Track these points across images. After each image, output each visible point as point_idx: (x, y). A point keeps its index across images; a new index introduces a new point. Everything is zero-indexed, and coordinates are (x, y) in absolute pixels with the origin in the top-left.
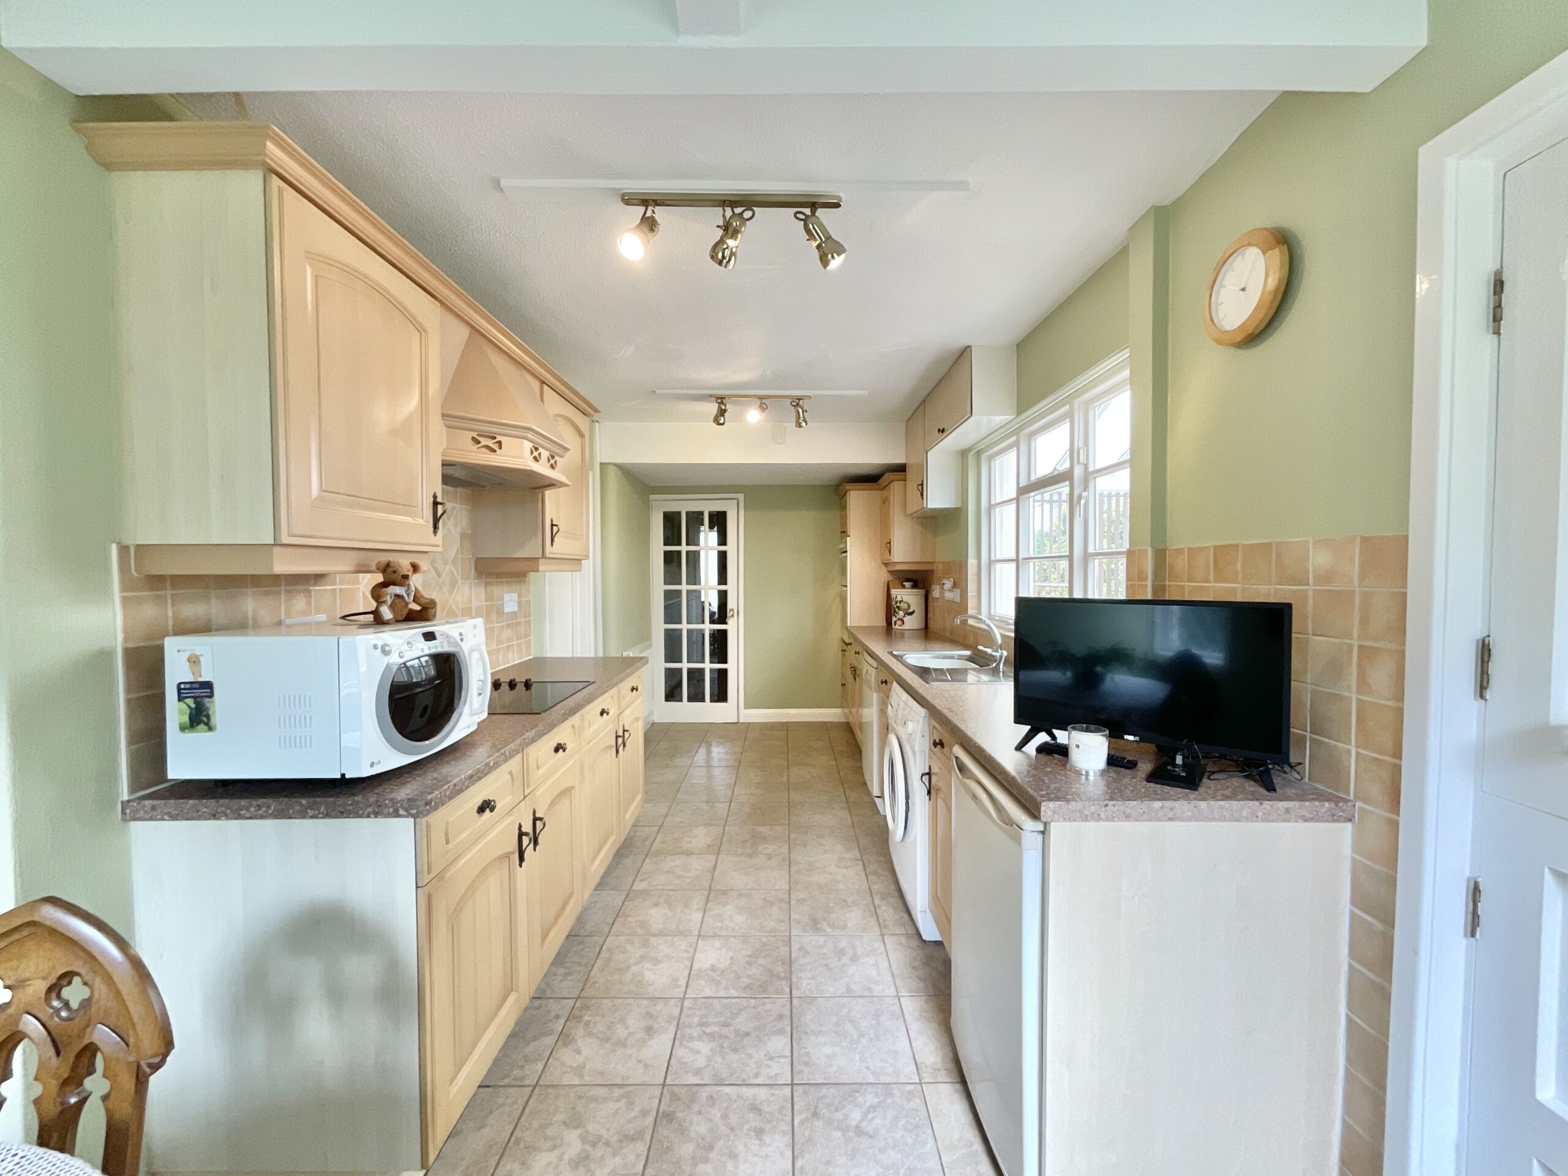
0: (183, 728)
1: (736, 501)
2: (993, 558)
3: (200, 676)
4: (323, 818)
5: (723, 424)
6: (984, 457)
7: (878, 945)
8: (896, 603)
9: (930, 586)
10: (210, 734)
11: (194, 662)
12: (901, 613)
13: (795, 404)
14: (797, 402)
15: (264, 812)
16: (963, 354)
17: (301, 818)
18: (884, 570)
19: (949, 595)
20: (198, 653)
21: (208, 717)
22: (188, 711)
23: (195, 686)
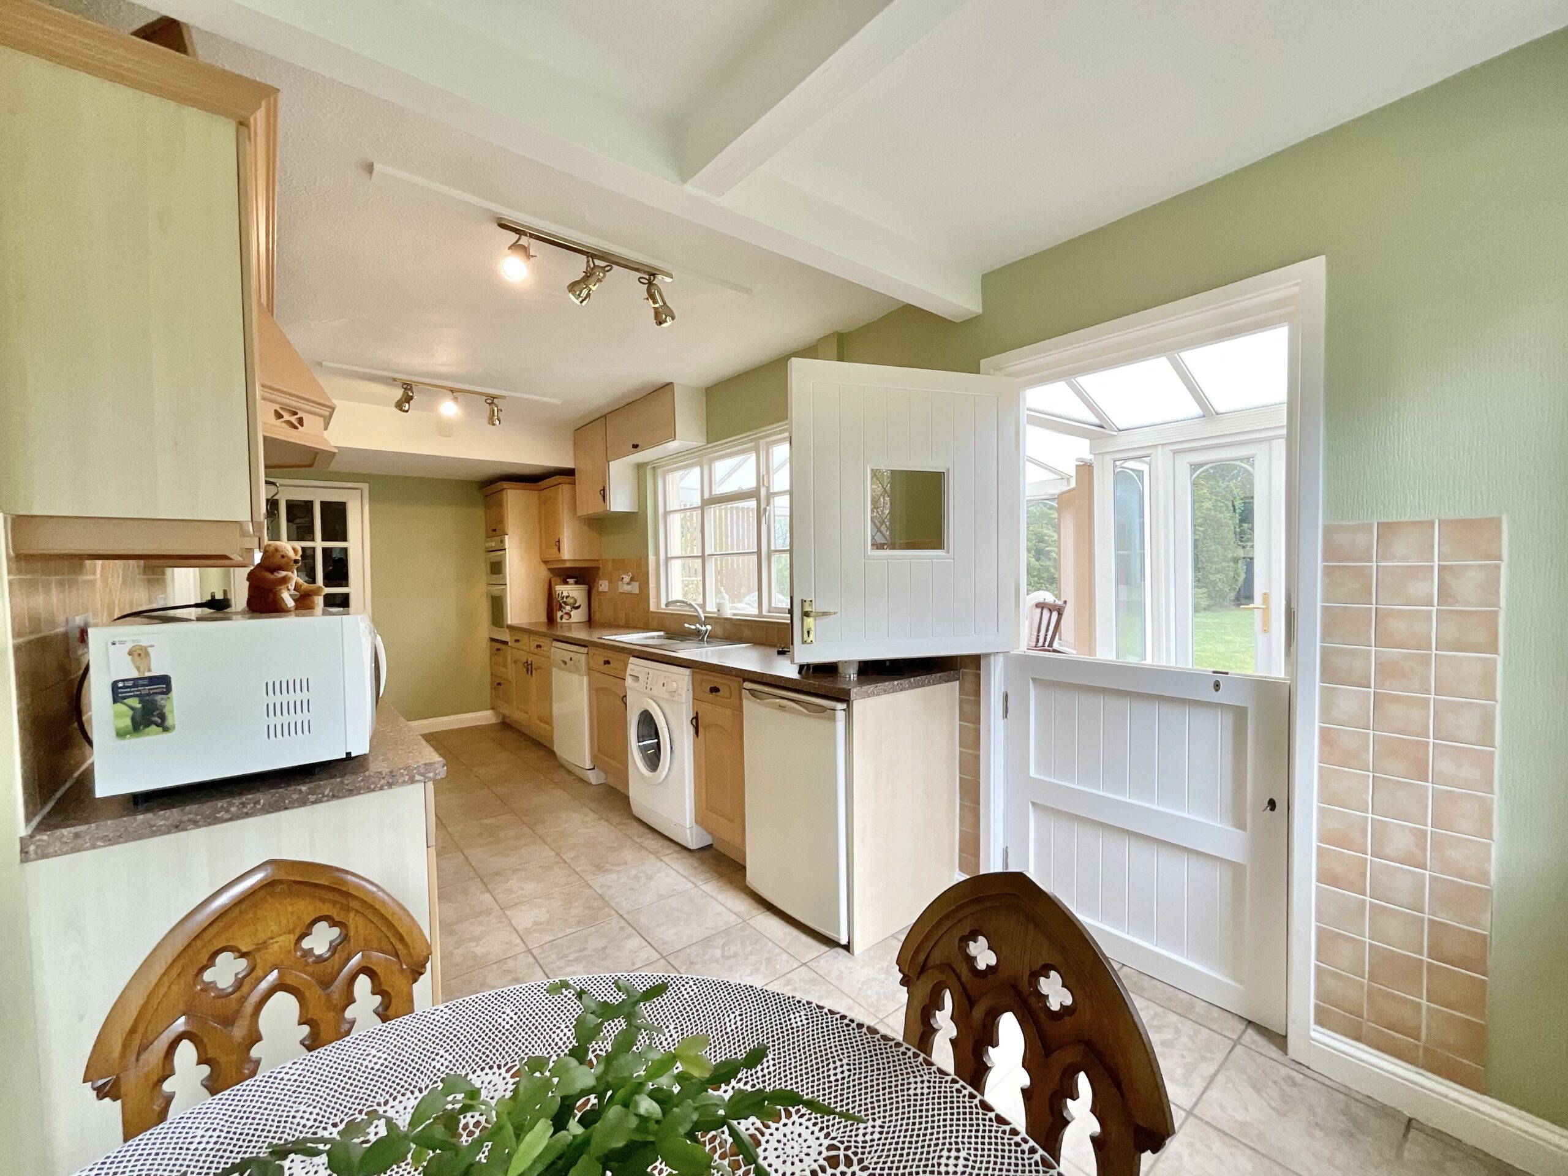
0: (121, 734)
1: (359, 491)
2: (669, 555)
3: (149, 671)
4: (328, 801)
5: (407, 411)
6: (659, 471)
7: (659, 864)
8: (563, 598)
9: (594, 580)
10: (166, 735)
11: (139, 655)
12: (568, 608)
13: (489, 401)
14: (492, 400)
15: (252, 808)
16: (666, 388)
17: (301, 806)
18: (543, 568)
19: (627, 588)
20: (144, 644)
21: (163, 717)
22: (131, 713)
23: (141, 682)
